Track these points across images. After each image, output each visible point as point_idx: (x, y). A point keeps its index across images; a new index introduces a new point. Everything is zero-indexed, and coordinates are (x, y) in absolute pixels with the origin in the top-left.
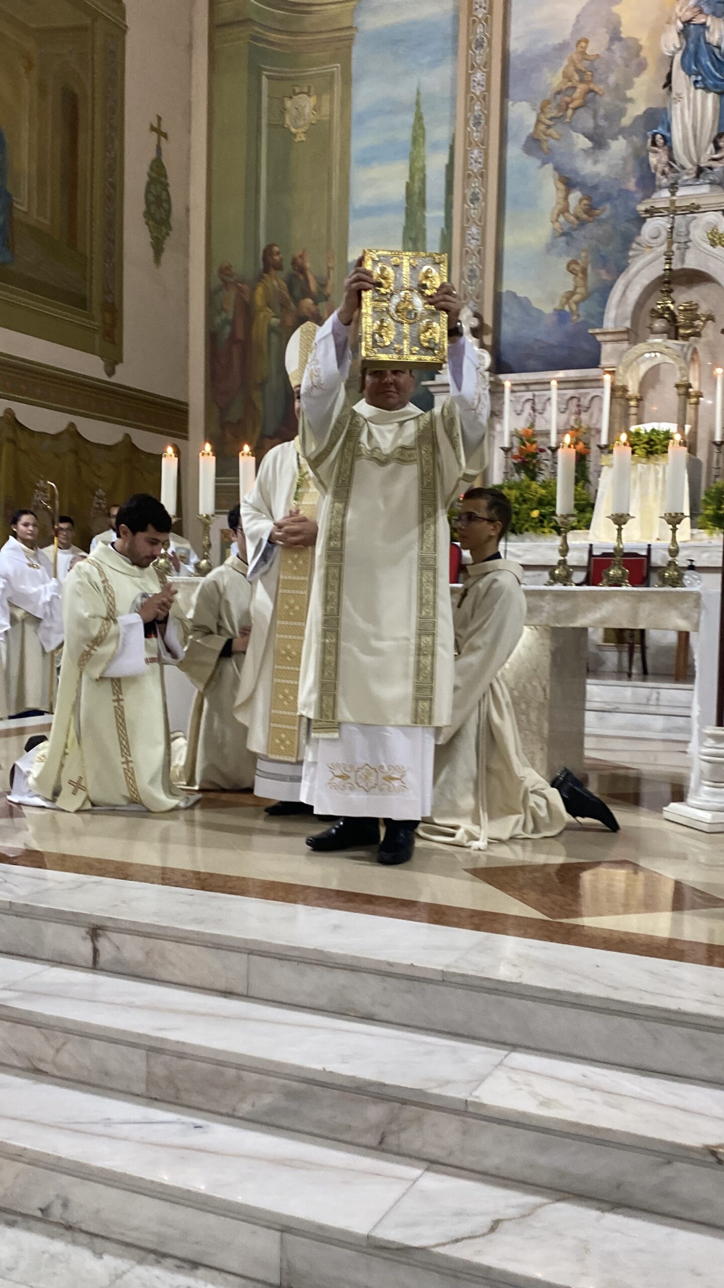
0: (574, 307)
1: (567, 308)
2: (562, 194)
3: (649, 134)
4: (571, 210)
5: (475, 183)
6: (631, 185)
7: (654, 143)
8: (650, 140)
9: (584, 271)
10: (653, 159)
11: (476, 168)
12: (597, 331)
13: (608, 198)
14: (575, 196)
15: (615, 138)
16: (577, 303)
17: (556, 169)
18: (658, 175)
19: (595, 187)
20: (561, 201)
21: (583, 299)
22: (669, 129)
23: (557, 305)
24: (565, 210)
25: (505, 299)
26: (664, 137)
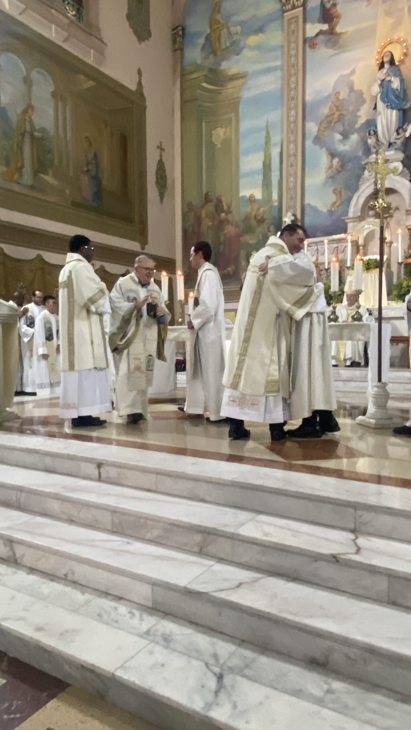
0: (336, 208)
1: (333, 209)
2: (330, 160)
3: (368, 130)
4: (334, 166)
5: (292, 159)
6: (360, 153)
7: (370, 134)
8: (368, 134)
9: (340, 193)
10: (370, 141)
11: (292, 152)
12: (346, 218)
13: (350, 160)
14: (336, 161)
15: (353, 134)
16: (338, 207)
17: (327, 149)
18: (372, 148)
19: (345, 156)
20: (330, 163)
21: (340, 205)
22: (376, 127)
23: (329, 208)
24: (331, 167)
25: (306, 207)
26: (374, 131)
